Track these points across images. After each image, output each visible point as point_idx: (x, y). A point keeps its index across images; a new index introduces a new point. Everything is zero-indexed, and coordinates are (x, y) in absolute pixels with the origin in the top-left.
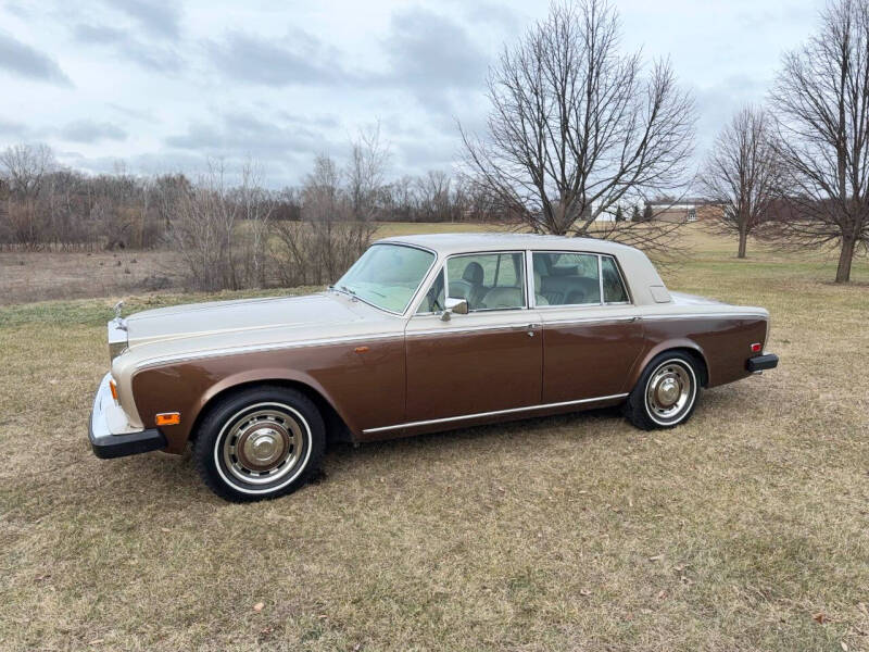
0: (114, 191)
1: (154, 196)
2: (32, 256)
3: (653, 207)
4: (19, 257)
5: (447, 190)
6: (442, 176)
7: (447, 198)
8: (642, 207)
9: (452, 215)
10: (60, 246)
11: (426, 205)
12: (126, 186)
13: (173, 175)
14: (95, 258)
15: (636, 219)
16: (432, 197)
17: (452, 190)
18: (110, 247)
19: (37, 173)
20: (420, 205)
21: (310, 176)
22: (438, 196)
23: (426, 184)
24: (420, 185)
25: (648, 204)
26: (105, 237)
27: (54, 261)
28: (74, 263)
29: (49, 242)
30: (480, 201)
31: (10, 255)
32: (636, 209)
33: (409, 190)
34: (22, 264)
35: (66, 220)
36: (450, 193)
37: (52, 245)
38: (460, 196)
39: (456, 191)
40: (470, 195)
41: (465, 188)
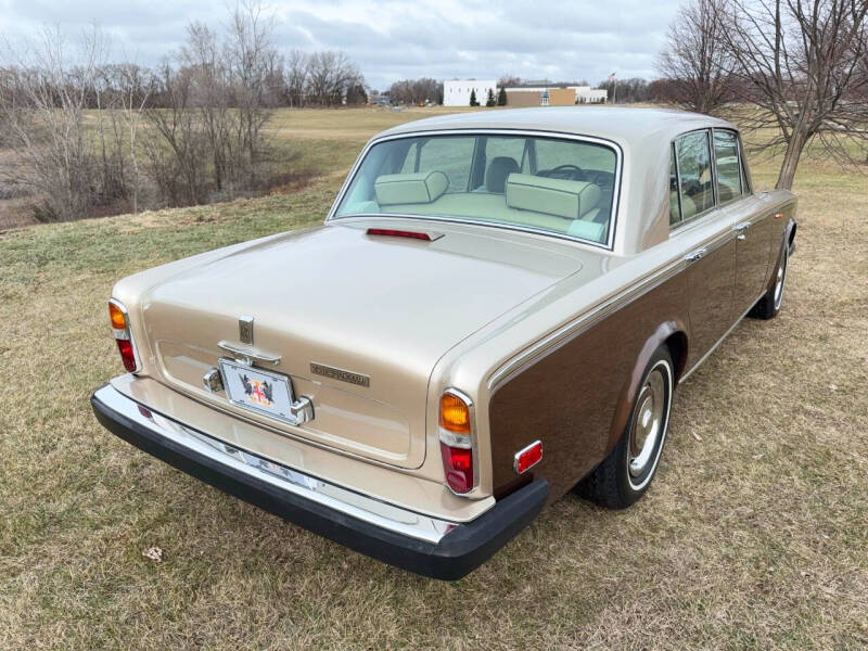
3: (507, 90)
5: (280, 70)
6: (272, 55)
8: (496, 91)
9: (290, 99)
15: (490, 104)
16: (263, 77)
22: (270, 76)
25: (502, 86)
30: (321, 81)
32: (491, 91)
39: (290, 70)
40: (309, 75)
41: (302, 65)
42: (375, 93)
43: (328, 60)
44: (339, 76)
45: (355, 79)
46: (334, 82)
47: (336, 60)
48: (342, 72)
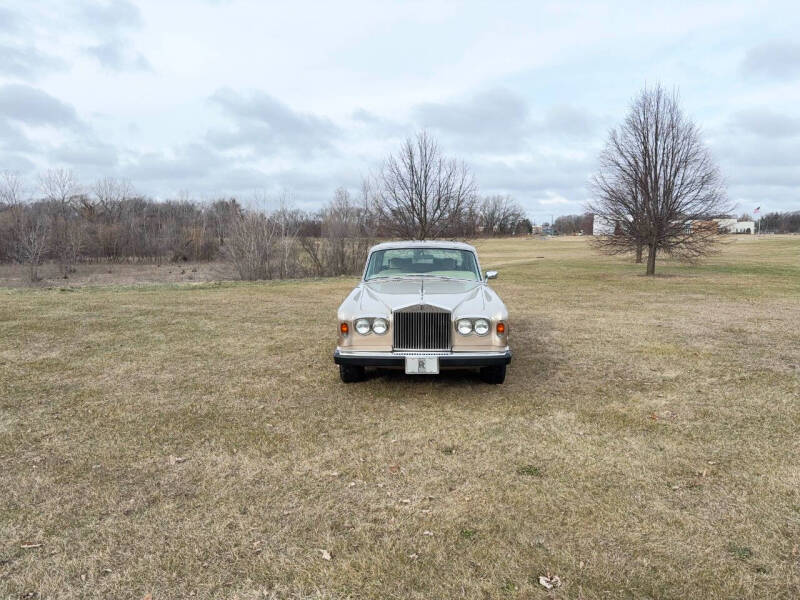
0: (179, 213)
1: (211, 217)
2: (116, 267)
4: (107, 267)
7: (460, 216)
10: (136, 259)
12: (189, 209)
13: (227, 200)
14: (164, 269)
17: (465, 209)
18: (175, 260)
19: (120, 199)
21: (331, 203)
26: (172, 252)
27: (134, 271)
28: (149, 272)
29: (127, 256)
30: (490, 217)
31: (98, 266)
34: (110, 272)
35: (142, 238)
36: (462, 212)
37: (130, 258)
38: (472, 215)
39: (468, 210)
40: (481, 213)
41: (477, 206)
44: (504, 213)
45: (520, 215)
48: (508, 210)
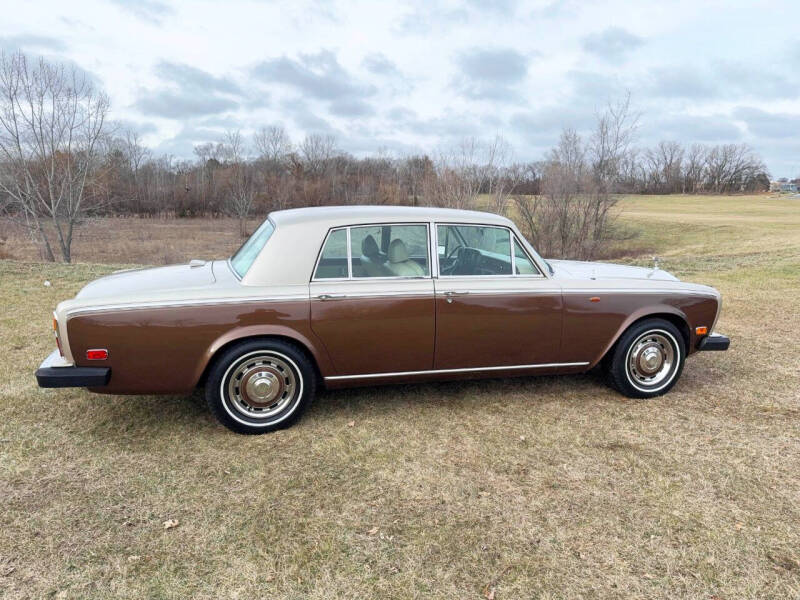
1: (405, 175)
5: (679, 161)
6: (674, 149)
7: (678, 170)
9: (684, 187)
11: (654, 177)
13: (421, 157)
16: (662, 167)
17: (686, 162)
20: (647, 177)
21: (555, 151)
22: (668, 168)
23: (655, 156)
24: (650, 154)
33: (636, 162)
36: (683, 165)
38: (694, 167)
39: (689, 162)
40: (707, 165)
41: (701, 158)
42: (784, 181)
43: (728, 153)
44: (737, 166)
45: (757, 168)
46: (733, 171)
47: (738, 151)
48: (743, 162)
